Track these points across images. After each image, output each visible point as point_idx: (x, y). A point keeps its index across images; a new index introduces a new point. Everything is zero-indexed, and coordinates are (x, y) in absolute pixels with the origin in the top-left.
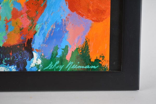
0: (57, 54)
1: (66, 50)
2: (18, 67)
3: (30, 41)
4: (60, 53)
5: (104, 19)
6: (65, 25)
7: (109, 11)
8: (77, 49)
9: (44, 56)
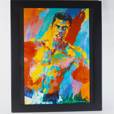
0: (68, 97)
1: (72, 95)
3: (58, 92)
4: (70, 96)
5: (87, 82)
6: (71, 85)
7: (89, 79)
8: (77, 94)
9: (63, 98)
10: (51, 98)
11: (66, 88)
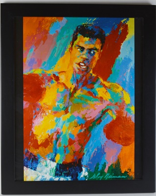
0: (98, 168)
1: (104, 165)
2: (72, 177)
3: (80, 160)
4: (100, 167)
5: (130, 144)
6: (104, 149)
7: (133, 138)
8: (112, 164)
9: (90, 170)
10: (69, 171)
11: (94, 153)
